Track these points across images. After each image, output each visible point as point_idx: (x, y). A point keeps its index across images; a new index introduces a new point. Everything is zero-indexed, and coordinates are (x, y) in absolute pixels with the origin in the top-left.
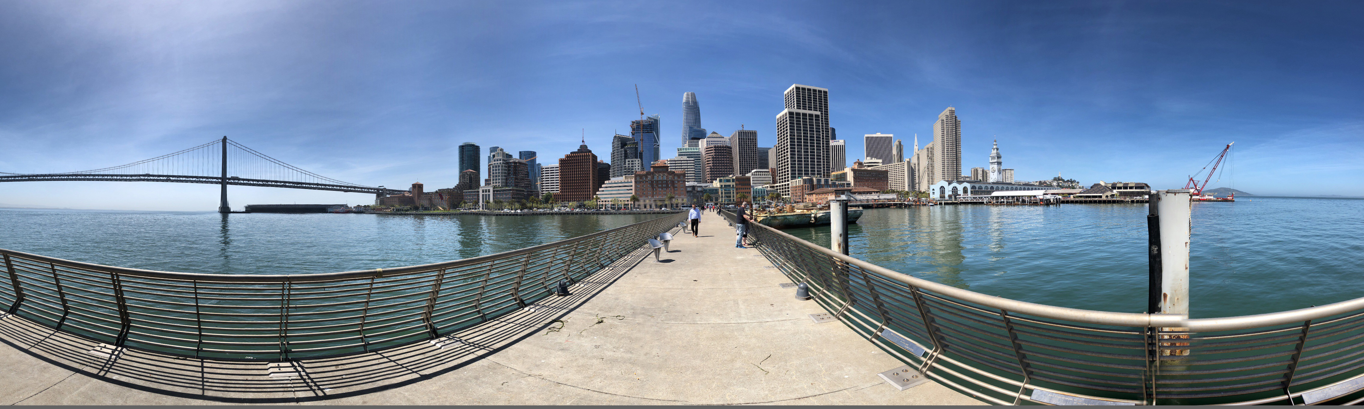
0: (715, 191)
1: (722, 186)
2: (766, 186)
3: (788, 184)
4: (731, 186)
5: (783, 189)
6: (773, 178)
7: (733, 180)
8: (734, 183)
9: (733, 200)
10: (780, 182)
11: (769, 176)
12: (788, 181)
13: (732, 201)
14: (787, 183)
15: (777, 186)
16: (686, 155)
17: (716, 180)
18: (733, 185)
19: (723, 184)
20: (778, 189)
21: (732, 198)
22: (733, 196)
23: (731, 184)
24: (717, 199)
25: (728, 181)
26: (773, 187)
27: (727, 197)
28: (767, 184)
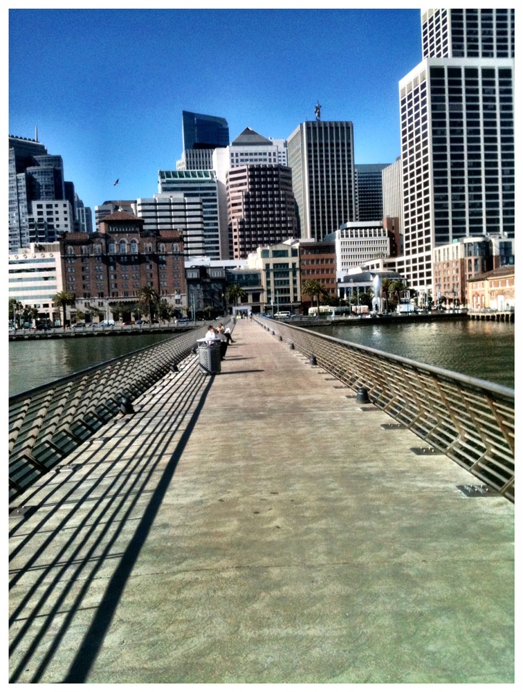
0: (253, 278)
1: (267, 265)
2: (374, 262)
3: (428, 258)
4: (290, 266)
5: (415, 268)
6: (392, 242)
7: (294, 253)
8: (296, 260)
9: (295, 298)
10: (408, 253)
11: (382, 238)
12: (428, 248)
13: (292, 300)
14: (424, 254)
15: (401, 263)
16: (182, 189)
17: (255, 249)
18: (294, 264)
19: (272, 261)
20: (401, 270)
21: (291, 295)
22: (295, 291)
23: (290, 260)
24: (256, 297)
25: (283, 254)
26: (393, 264)
27: (282, 291)
28: (378, 256)
